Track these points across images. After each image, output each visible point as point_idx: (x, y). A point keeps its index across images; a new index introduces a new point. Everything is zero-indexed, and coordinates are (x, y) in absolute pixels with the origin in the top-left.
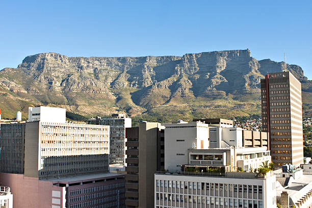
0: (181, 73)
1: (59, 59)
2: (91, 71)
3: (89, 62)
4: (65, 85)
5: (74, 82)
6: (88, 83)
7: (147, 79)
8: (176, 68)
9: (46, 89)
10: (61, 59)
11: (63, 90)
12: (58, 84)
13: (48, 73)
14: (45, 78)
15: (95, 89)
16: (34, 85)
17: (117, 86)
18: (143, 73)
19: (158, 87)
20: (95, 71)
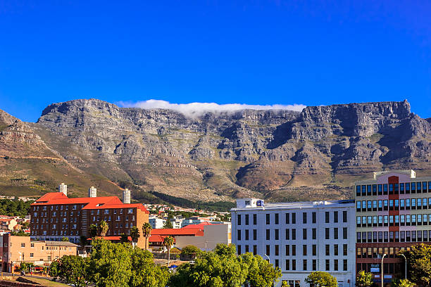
0: (301, 138)
1: (105, 109)
2: (154, 131)
3: (149, 117)
4: (120, 153)
5: (136, 148)
6: (159, 151)
7: (247, 147)
8: (293, 128)
9: (94, 158)
10: (109, 111)
11: (120, 159)
12: (111, 150)
13: (92, 133)
14: (88, 140)
15: (170, 159)
16: (73, 151)
17: (200, 157)
18: (239, 136)
19: (270, 159)
20: (160, 131)
